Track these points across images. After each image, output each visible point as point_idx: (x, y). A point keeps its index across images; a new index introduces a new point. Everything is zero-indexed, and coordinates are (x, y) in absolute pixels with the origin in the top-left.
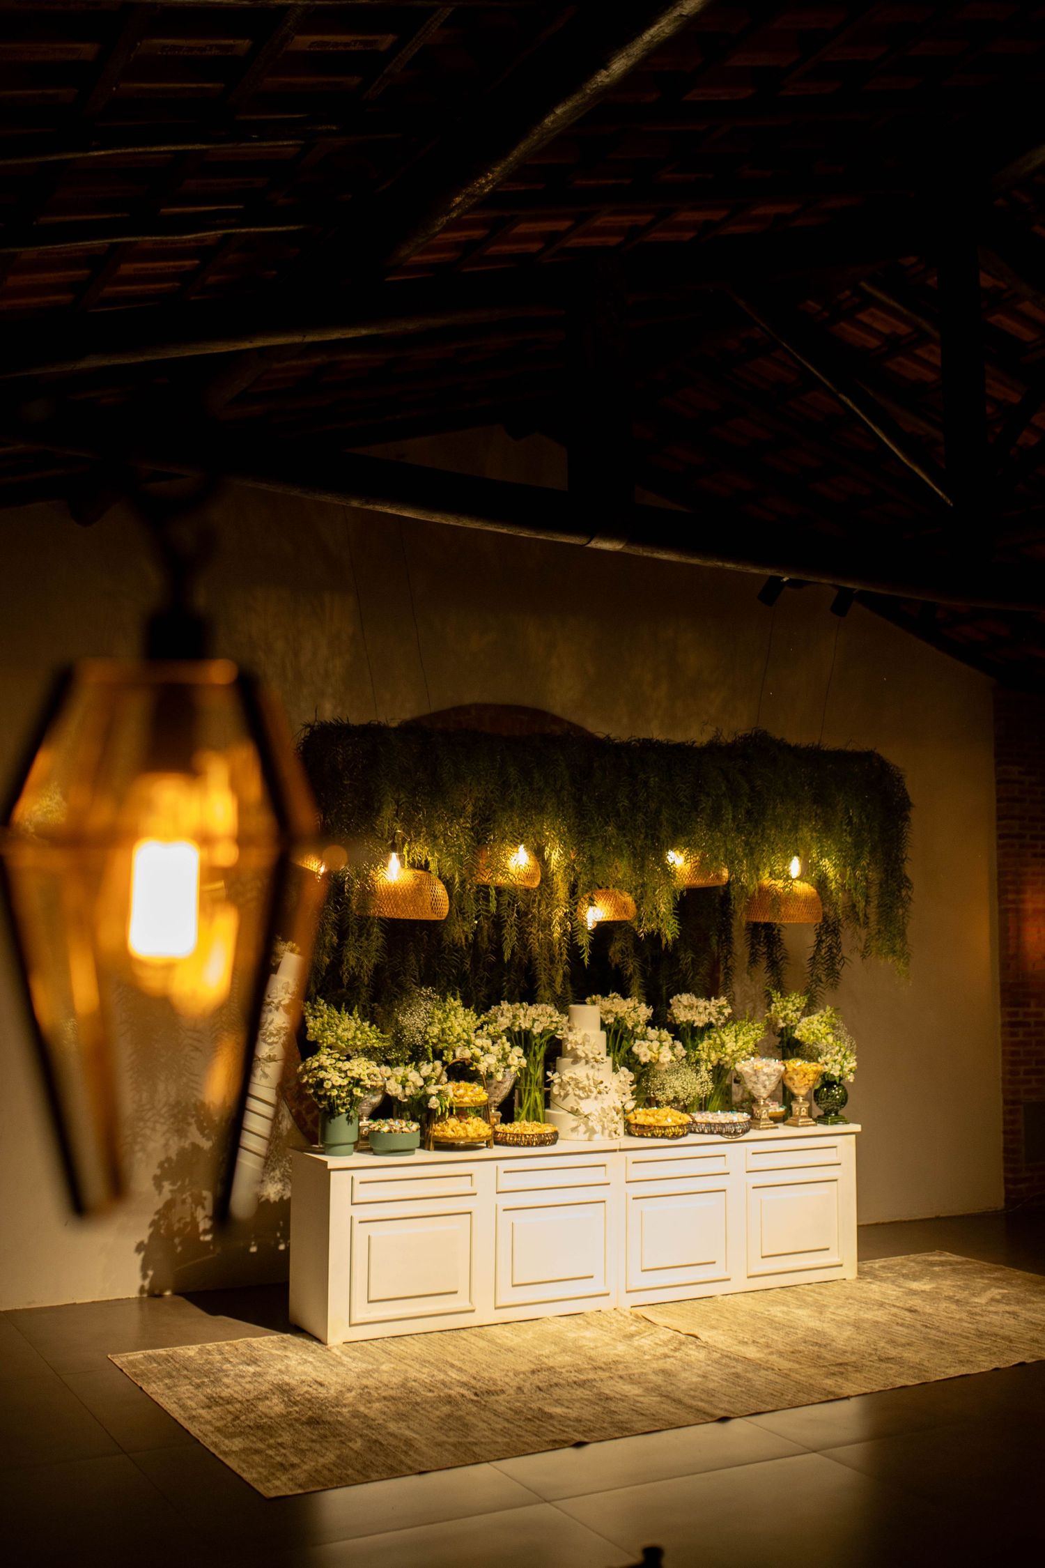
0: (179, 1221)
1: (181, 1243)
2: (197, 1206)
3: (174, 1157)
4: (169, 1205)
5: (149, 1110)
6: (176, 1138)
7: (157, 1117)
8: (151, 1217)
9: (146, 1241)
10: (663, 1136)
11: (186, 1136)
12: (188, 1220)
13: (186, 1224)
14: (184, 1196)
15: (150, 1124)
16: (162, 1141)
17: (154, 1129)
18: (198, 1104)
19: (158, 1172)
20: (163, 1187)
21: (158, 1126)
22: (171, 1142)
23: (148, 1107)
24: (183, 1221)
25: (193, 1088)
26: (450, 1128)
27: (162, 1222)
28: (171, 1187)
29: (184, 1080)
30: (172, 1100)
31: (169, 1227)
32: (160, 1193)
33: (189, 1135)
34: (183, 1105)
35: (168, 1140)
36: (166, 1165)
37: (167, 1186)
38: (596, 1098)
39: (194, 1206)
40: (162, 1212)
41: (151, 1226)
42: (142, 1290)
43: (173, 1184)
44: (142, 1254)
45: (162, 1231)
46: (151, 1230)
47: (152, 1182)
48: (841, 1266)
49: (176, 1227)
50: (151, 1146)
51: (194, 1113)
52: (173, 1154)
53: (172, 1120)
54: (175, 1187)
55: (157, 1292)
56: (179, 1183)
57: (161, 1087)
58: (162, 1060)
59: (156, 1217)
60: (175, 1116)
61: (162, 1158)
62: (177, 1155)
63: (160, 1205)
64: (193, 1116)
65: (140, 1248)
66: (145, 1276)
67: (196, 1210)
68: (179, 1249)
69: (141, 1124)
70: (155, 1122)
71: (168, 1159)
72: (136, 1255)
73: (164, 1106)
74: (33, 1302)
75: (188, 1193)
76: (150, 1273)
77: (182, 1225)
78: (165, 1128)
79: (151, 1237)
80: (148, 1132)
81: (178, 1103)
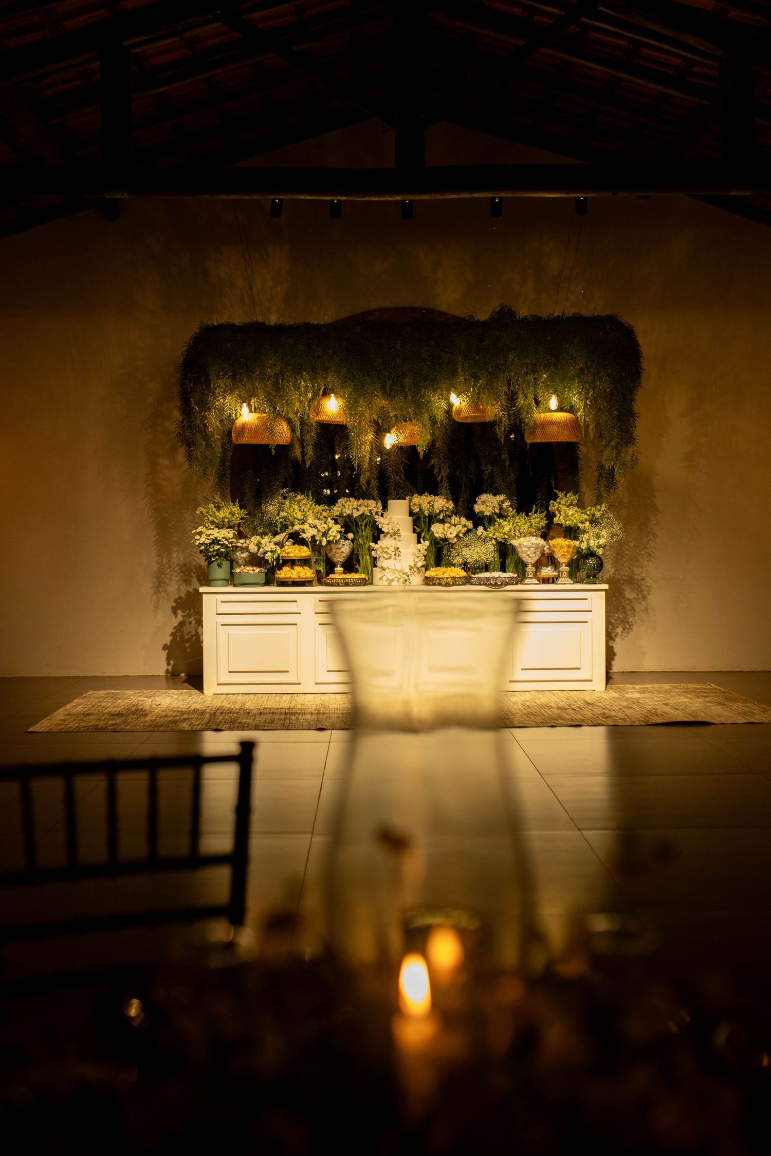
0: (188, 634)
1: (190, 647)
2: (198, 626)
3: (184, 596)
4: (182, 624)
5: (168, 568)
6: (184, 585)
7: (173, 573)
8: (171, 630)
9: (169, 644)
10: (440, 584)
11: (190, 584)
12: (194, 633)
13: (192, 636)
14: (191, 620)
15: (168, 576)
16: (176, 586)
17: (171, 579)
18: (197, 566)
19: (174, 605)
20: (177, 613)
21: (173, 578)
22: (181, 587)
23: (167, 566)
24: (190, 634)
25: (194, 556)
26: (285, 573)
27: (178, 634)
28: (182, 614)
29: (188, 551)
30: (181, 563)
31: (182, 636)
32: (176, 617)
33: (192, 583)
34: (188, 565)
35: (179, 586)
36: (179, 601)
37: (180, 613)
38: (395, 559)
39: (196, 625)
40: (177, 627)
41: (171, 635)
42: (167, 671)
43: (184, 612)
44: (167, 651)
45: (178, 639)
46: (171, 638)
47: (171, 610)
48: (591, 681)
49: (186, 637)
50: (170, 589)
51: (195, 571)
52: (183, 595)
53: (182, 574)
54: (185, 614)
55: (176, 674)
56: (187, 612)
57: (174, 555)
58: (174, 539)
59: (174, 631)
60: (183, 572)
61: (177, 597)
62: (185, 595)
63: (176, 624)
64: (194, 573)
65: (165, 647)
66: (169, 664)
67: (198, 628)
68: (189, 650)
69: (163, 576)
70: (171, 575)
71: (180, 598)
72: (163, 651)
73: (177, 566)
74: (105, 673)
75: (193, 618)
76: (172, 662)
77: (190, 636)
78: (178, 579)
79: (171, 641)
80: (167, 581)
81: (185, 565)
